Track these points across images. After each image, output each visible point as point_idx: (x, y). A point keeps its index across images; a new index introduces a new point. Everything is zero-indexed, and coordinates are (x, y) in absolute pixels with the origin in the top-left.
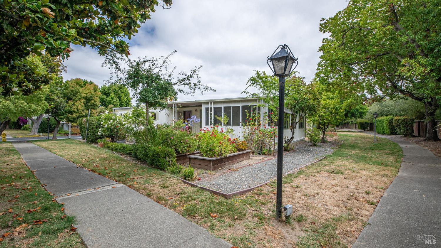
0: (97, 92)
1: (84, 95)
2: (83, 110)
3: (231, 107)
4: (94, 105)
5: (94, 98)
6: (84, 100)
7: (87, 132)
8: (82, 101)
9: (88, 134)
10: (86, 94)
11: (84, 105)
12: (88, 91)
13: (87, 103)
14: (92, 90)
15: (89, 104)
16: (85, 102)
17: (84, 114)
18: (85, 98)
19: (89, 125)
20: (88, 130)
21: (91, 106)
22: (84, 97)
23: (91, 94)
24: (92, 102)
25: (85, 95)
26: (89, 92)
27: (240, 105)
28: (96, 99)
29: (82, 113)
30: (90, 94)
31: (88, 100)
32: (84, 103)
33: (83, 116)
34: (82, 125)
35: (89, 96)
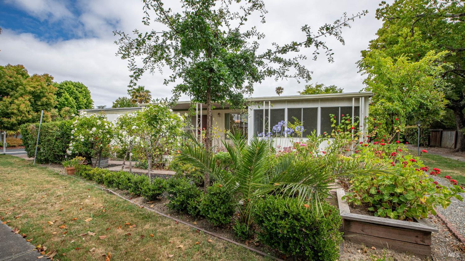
0: (51, 86)
1: (29, 89)
2: (28, 112)
3: (301, 109)
4: (47, 105)
5: (46, 94)
6: (31, 97)
7: (37, 146)
8: (28, 98)
9: (39, 149)
10: (34, 87)
11: (30, 104)
12: (37, 83)
13: (35, 101)
14: (43, 83)
15: (39, 103)
16: (33, 100)
17: (30, 117)
18: (32, 93)
19: (41, 135)
20: (39, 143)
21: (42, 105)
22: (30, 93)
23: (43, 88)
24: (44, 99)
25: (32, 89)
26: (38, 85)
27: (319, 106)
28: (51, 96)
29: (27, 115)
30: (40, 87)
31: (36, 96)
32: (30, 100)
33: (28, 121)
34: (28, 134)
35: (39, 91)
